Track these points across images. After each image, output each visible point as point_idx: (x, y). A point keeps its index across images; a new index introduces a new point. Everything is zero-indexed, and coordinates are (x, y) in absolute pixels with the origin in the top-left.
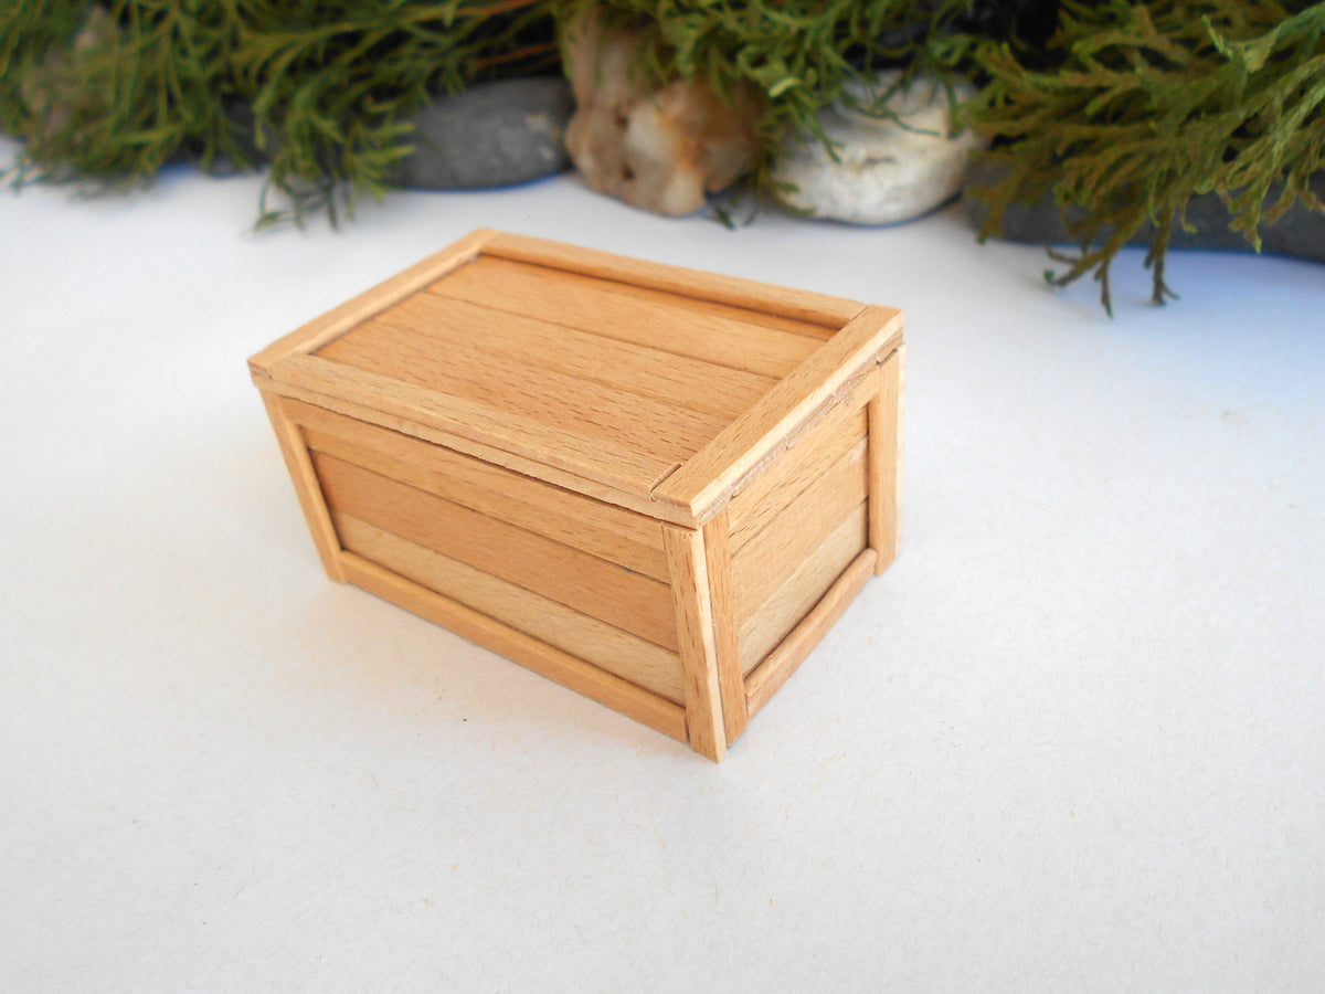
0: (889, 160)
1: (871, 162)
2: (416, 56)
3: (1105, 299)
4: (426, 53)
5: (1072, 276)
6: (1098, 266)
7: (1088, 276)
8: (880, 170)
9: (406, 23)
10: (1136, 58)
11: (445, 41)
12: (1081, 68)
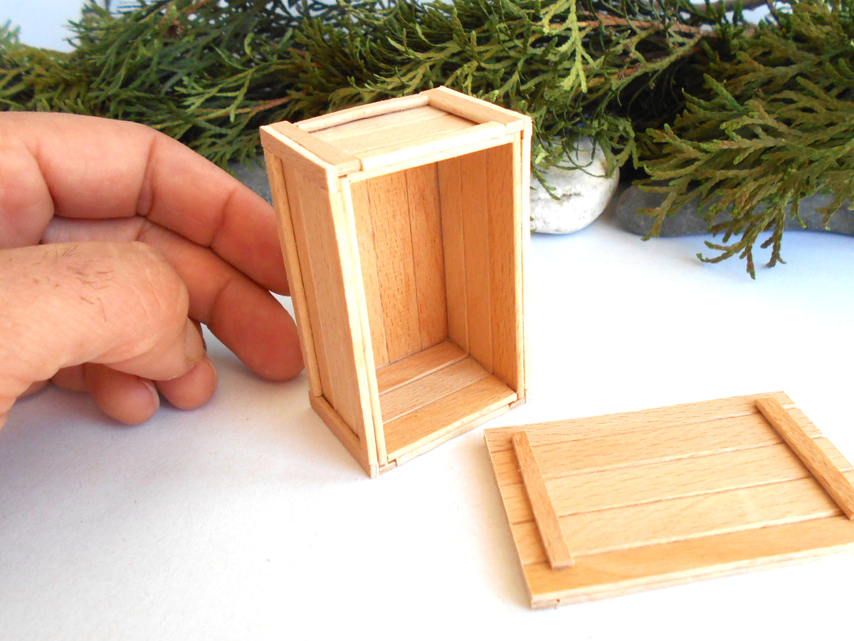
0: (577, 195)
1: (567, 196)
2: (213, 144)
3: (750, 269)
4: (218, 141)
5: (724, 257)
6: (743, 250)
7: (736, 256)
8: (573, 199)
9: (201, 122)
10: (759, 131)
11: (232, 133)
12: (727, 138)
